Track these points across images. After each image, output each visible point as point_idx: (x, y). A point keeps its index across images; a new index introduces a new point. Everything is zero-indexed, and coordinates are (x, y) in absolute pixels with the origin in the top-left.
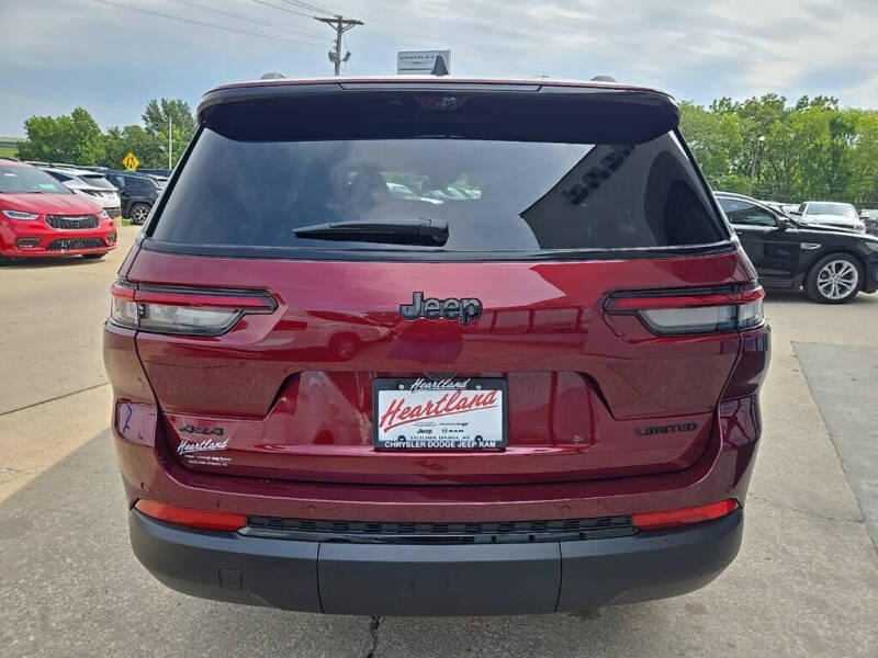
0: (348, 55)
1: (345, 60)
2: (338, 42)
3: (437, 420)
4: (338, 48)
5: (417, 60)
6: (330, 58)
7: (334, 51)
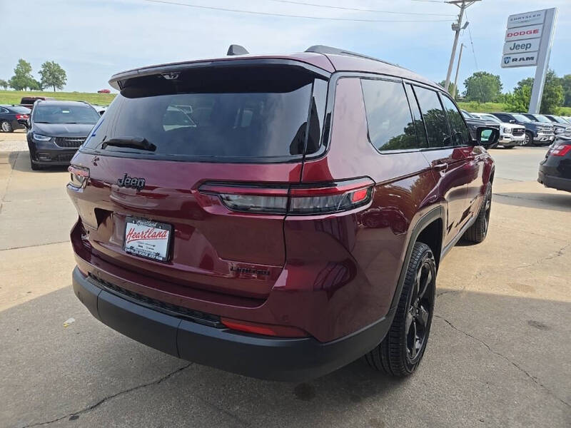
0: (467, 24)
1: (464, 28)
2: (460, 16)
3: (145, 241)
4: (459, 21)
5: (525, 19)
6: (453, 28)
7: (456, 23)
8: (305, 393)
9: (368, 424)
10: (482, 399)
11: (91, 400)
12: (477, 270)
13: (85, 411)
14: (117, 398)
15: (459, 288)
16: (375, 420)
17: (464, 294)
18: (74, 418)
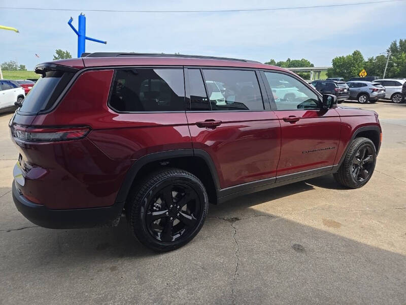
11: (22, 227)
12: (316, 207)
13: (14, 230)
15: (279, 215)
17: (276, 219)
18: (9, 231)
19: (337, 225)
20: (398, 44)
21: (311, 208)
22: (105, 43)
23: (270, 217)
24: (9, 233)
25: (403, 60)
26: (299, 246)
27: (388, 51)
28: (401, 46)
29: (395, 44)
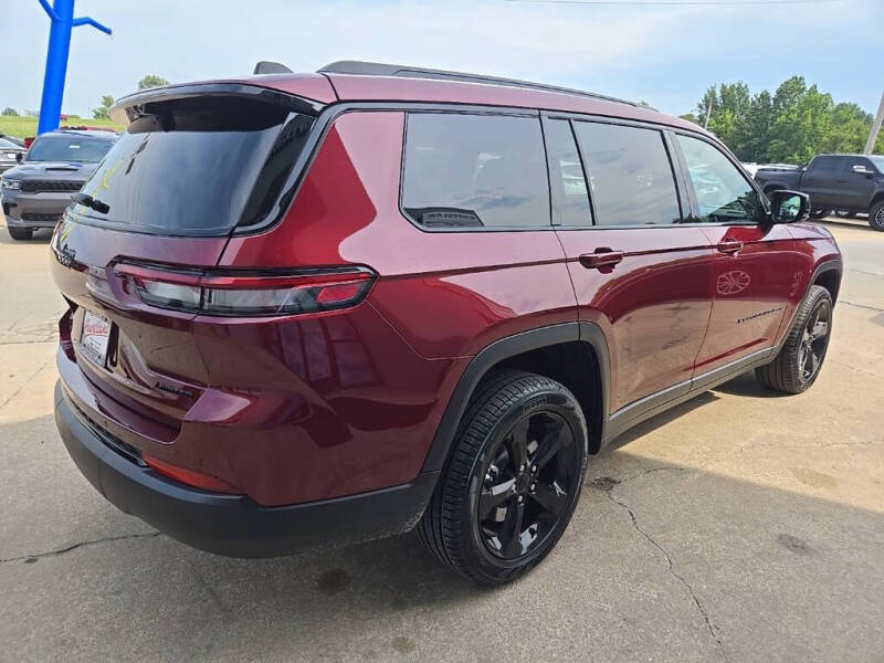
8: (333, 583)
9: (390, 643)
10: (596, 643)
11: (65, 542)
12: (752, 439)
13: (47, 555)
14: (95, 546)
15: (694, 464)
16: (404, 640)
17: (696, 476)
18: (31, 560)
19: (828, 482)
20: (718, 95)
21: (746, 443)
22: (108, 32)
23: (680, 471)
24: (33, 565)
25: (727, 126)
26: (791, 538)
27: (700, 106)
28: (723, 97)
29: (713, 94)
